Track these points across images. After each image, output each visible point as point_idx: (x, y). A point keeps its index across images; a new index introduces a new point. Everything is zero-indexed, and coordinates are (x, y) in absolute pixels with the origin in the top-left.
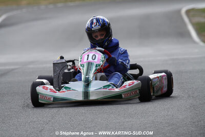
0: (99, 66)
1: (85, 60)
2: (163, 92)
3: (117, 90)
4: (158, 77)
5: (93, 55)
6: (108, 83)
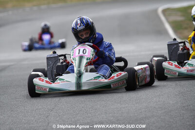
0: (89, 59)
1: (77, 54)
2: (147, 82)
3: (106, 81)
4: (142, 69)
5: (84, 50)
6: (98, 75)
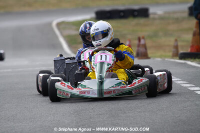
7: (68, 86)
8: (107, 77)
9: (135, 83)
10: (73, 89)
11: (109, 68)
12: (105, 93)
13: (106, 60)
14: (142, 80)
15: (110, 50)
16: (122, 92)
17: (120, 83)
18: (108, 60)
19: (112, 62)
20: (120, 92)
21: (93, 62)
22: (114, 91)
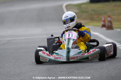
7: (47, 54)
8: (72, 48)
9: (91, 52)
10: (50, 56)
11: (74, 42)
12: (71, 58)
13: (72, 36)
14: (95, 50)
15: (75, 31)
16: (82, 58)
17: (81, 52)
18: (73, 37)
19: (76, 38)
20: (81, 57)
21: (63, 38)
22: (77, 57)
